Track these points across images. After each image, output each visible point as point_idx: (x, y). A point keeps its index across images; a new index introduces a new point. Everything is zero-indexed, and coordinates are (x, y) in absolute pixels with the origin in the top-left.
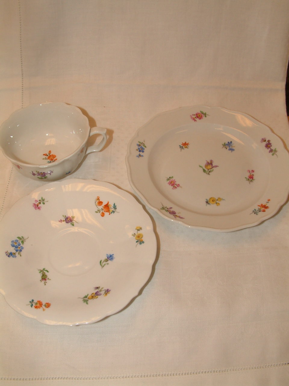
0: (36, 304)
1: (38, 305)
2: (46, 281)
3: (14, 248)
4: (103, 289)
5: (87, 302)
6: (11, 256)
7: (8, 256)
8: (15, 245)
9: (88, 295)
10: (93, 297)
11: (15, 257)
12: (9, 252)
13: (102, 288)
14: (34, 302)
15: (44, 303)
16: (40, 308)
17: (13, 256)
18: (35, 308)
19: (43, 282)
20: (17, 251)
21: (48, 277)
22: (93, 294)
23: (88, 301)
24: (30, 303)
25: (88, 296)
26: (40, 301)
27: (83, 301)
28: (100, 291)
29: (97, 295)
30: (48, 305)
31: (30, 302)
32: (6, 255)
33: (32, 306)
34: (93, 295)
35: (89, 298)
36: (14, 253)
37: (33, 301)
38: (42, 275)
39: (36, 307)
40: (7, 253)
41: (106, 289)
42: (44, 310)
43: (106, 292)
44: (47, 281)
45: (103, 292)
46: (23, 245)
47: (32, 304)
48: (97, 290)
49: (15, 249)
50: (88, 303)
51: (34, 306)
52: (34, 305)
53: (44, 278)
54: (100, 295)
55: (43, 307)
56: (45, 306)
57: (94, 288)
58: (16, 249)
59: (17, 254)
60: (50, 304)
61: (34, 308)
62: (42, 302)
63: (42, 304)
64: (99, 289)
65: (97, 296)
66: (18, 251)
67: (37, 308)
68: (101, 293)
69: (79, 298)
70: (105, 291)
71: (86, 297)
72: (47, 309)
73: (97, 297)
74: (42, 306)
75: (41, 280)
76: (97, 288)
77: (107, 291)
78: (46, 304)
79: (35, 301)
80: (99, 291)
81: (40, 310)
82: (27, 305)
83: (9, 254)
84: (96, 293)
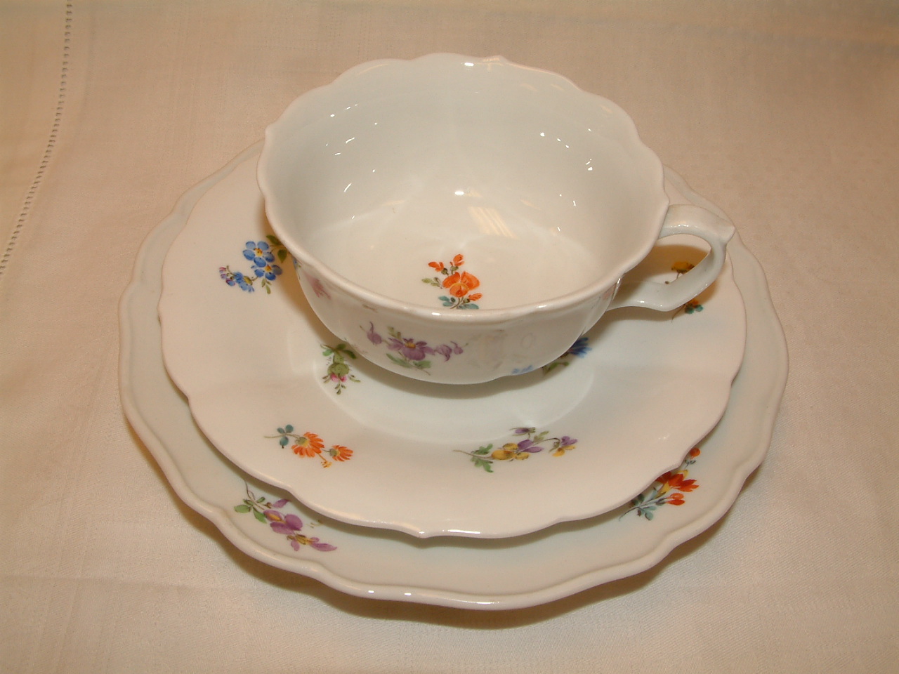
0: (301, 440)
1: (307, 445)
2: (342, 383)
3: (252, 263)
4: (546, 437)
5: (489, 467)
6: (237, 285)
7: (228, 282)
8: (258, 255)
9: (490, 446)
10: (508, 454)
11: (251, 290)
12: (234, 269)
13: (545, 433)
14: (292, 433)
15: (328, 444)
16: (311, 455)
17: (243, 284)
18: (296, 452)
19: (333, 383)
20: (259, 274)
21: (351, 373)
22: (508, 445)
23: (491, 463)
24: (279, 434)
25: (491, 451)
26: (314, 436)
27: (474, 463)
28: (537, 439)
29: (527, 450)
30: (342, 454)
31: (280, 430)
32: (223, 276)
33: (284, 443)
34: (508, 449)
35: (493, 457)
36: (249, 279)
37: (290, 428)
38: (331, 362)
39: (299, 451)
40: (224, 273)
41: (560, 436)
42: (326, 464)
43: (558, 443)
44: (348, 383)
45: (547, 445)
46: (282, 262)
47: (287, 439)
48: (524, 437)
49: (253, 267)
50: (492, 470)
51: (293, 447)
52: (292, 441)
53: (336, 371)
54: (538, 450)
55: (326, 455)
56: (332, 453)
57: (513, 432)
58: (258, 268)
59: (258, 283)
60: (352, 452)
61: (292, 451)
62: (321, 440)
63: (323, 446)
64: (533, 435)
65: (526, 454)
66: (264, 277)
67: (301, 454)
68: (540, 445)
69: (458, 451)
70: (556, 441)
71: (483, 451)
72: (336, 464)
73: (527, 457)
74: (319, 452)
75: (324, 378)
76: (526, 431)
77: (564, 444)
78: (337, 450)
79: (299, 432)
80: (532, 439)
81: (311, 464)
82: (269, 437)
83: (232, 276)
84: (522, 446)
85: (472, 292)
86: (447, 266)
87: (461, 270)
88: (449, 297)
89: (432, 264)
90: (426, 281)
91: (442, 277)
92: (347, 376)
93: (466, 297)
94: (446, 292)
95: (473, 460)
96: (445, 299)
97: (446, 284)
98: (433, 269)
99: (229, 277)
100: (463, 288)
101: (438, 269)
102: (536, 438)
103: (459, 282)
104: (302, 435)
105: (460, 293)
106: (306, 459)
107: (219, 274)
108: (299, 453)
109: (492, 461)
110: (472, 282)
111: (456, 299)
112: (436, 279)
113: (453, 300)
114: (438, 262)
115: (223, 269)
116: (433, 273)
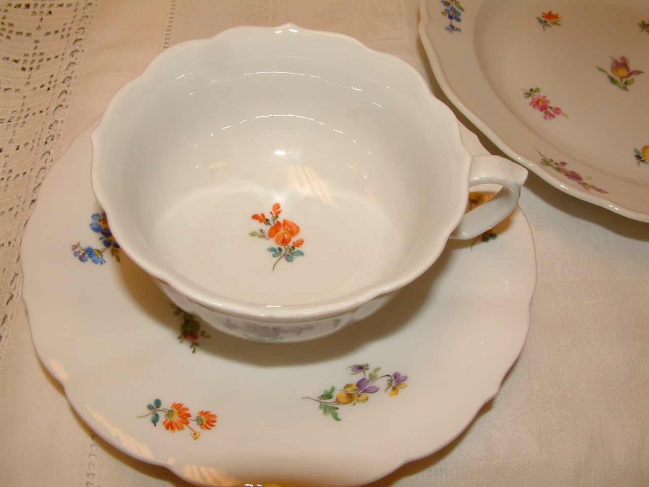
0: (170, 413)
1: (176, 418)
2: (195, 341)
3: (99, 235)
4: (380, 374)
5: (337, 414)
6: (89, 260)
7: (82, 259)
8: (103, 226)
9: (333, 389)
10: (350, 397)
11: (103, 262)
12: (84, 245)
13: (377, 369)
14: (160, 408)
15: (194, 412)
16: (181, 428)
17: (95, 258)
18: (167, 428)
19: (188, 343)
20: (106, 243)
21: (202, 329)
22: (348, 386)
23: (337, 409)
24: (150, 411)
25: (335, 394)
26: (180, 406)
27: (322, 411)
28: (373, 377)
29: (365, 391)
30: (207, 420)
31: (150, 407)
32: (75, 254)
33: (155, 421)
34: (349, 390)
35: (338, 401)
36: (99, 251)
37: (158, 403)
38: (183, 321)
39: (170, 426)
40: (77, 250)
41: (391, 374)
42: (195, 436)
43: (391, 381)
44: (200, 340)
45: (382, 383)
47: (157, 415)
48: (360, 376)
49: (100, 238)
50: (339, 417)
51: (164, 423)
52: (162, 417)
53: (189, 330)
54: (375, 390)
55: (193, 424)
56: (199, 420)
57: (350, 370)
58: (105, 237)
59: (106, 255)
60: (215, 416)
61: (164, 427)
62: (187, 409)
63: (189, 415)
64: (367, 372)
65: (364, 396)
66: (112, 246)
67: (173, 429)
68: (376, 383)
69: (306, 398)
70: (389, 378)
71: (328, 396)
72: (205, 434)
73: (367, 399)
74: (187, 423)
75: (179, 339)
76: (361, 367)
77: (396, 382)
78: (203, 417)
79: (166, 405)
80: (367, 377)
81: (182, 436)
82: (142, 417)
83: (83, 252)
84: (360, 385)
85: (295, 239)
86: (268, 216)
87: (281, 219)
88: (276, 246)
89: (255, 217)
90: (253, 234)
91: (266, 228)
92: (199, 333)
93: (291, 244)
94: (272, 243)
95: (321, 407)
96: (272, 250)
97: (271, 234)
98: (257, 222)
99: (81, 254)
100: (286, 236)
101: (261, 221)
102: (370, 375)
103: (282, 231)
104: (170, 408)
105: (285, 242)
106: (177, 433)
107: (72, 253)
108: (170, 429)
109: (337, 406)
110: (293, 230)
111: (283, 248)
112: (261, 231)
113: (280, 249)
114: (259, 213)
115: (75, 247)
116: (257, 226)
